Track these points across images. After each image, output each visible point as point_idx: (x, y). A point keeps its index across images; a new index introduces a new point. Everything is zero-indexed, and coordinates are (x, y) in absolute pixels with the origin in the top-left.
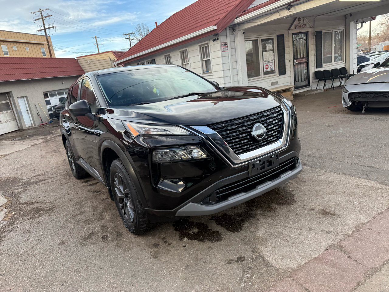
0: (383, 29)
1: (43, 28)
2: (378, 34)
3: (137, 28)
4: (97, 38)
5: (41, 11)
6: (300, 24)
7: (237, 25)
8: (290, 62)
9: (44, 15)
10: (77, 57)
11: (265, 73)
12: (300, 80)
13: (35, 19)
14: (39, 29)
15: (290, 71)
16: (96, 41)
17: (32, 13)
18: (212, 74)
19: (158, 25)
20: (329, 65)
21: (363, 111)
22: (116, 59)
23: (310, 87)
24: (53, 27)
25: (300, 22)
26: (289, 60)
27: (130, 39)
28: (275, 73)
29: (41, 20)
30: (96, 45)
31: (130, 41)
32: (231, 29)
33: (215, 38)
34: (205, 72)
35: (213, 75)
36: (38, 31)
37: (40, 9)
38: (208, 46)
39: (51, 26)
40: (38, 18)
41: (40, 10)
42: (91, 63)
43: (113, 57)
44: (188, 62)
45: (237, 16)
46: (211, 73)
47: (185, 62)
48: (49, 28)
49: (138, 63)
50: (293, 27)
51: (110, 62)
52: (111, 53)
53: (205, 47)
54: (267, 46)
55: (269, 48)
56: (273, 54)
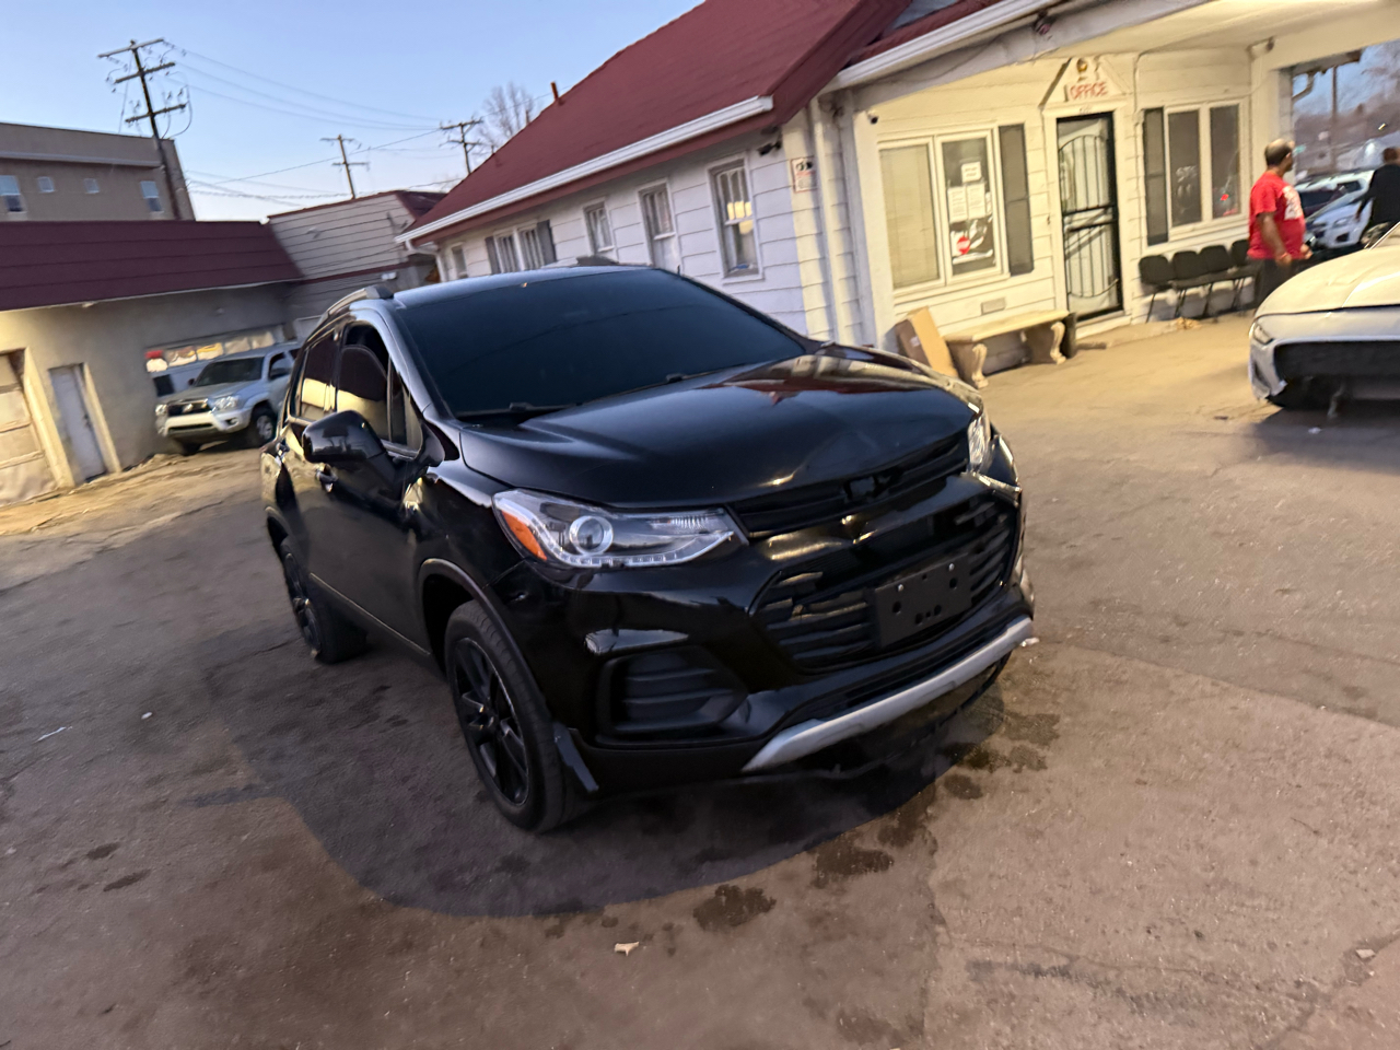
0: (1377, 89)
1: (144, 110)
2: (1361, 108)
3: (490, 104)
4: (345, 144)
5: (135, 51)
6: (1083, 83)
7: (849, 93)
8: (1049, 223)
9: (149, 62)
10: (270, 217)
11: (959, 269)
12: (1088, 292)
13: (115, 77)
14: (129, 115)
15: (1052, 257)
16: (341, 154)
17: (101, 56)
18: (759, 277)
19: (561, 94)
20: (1193, 230)
21: (1331, 412)
22: (411, 220)
23: (1124, 315)
24: (182, 106)
25: (1083, 75)
26: (1046, 217)
27: (465, 145)
28: (993, 265)
29: (138, 79)
30: (344, 167)
31: (467, 153)
32: (828, 107)
33: (766, 144)
34: (734, 268)
35: (763, 279)
36: (127, 121)
37: (133, 43)
38: (743, 173)
39: (174, 103)
40: (125, 75)
41: (134, 47)
42: (322, 236)
43: (402, 214)
44: (672, 230)
45: (847, 60)
46: (755, 271)
47: (658, 232)
48: (165, 111)
49: (489, 236)
50: (1058, 94)
51: (389, 231)
52: (393, 197)
53: (735, 176)
54: (964, 168)
55: (971, 175)
56: (988, 195)
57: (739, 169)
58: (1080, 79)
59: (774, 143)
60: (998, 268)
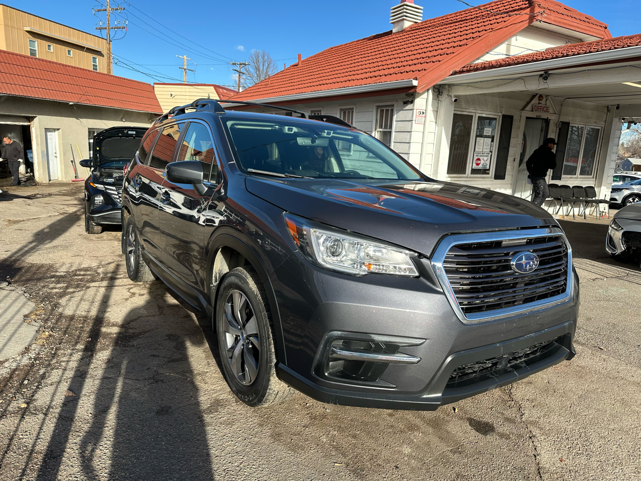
6: (540, 105)
11: (474, 172)
15: (512, 175)
20: (572, 178)
25: (541, 102)
26: (514, 158)
27: (240, 73)
31: (240, 76)
32: (437, 90)
33: (406, 100)
42: (176, 97)
50: (529, 107)
52: (213, 87)
53: (387, 111)
54: (485, 129)
55: (487, 133)
56: (492, 143)
57: (390, 108)
58: (539, 103)
59: (410, 100)
60: (490, 175)
